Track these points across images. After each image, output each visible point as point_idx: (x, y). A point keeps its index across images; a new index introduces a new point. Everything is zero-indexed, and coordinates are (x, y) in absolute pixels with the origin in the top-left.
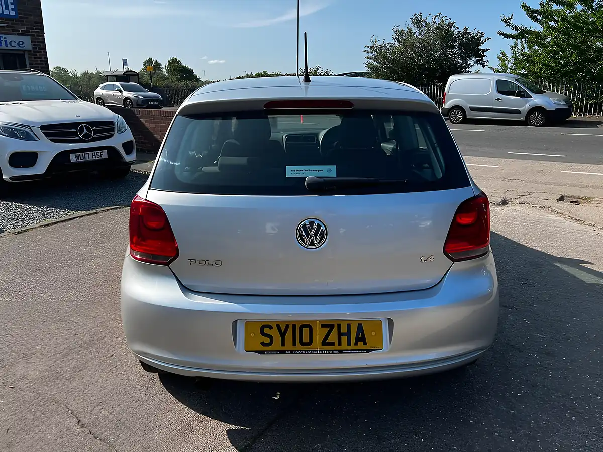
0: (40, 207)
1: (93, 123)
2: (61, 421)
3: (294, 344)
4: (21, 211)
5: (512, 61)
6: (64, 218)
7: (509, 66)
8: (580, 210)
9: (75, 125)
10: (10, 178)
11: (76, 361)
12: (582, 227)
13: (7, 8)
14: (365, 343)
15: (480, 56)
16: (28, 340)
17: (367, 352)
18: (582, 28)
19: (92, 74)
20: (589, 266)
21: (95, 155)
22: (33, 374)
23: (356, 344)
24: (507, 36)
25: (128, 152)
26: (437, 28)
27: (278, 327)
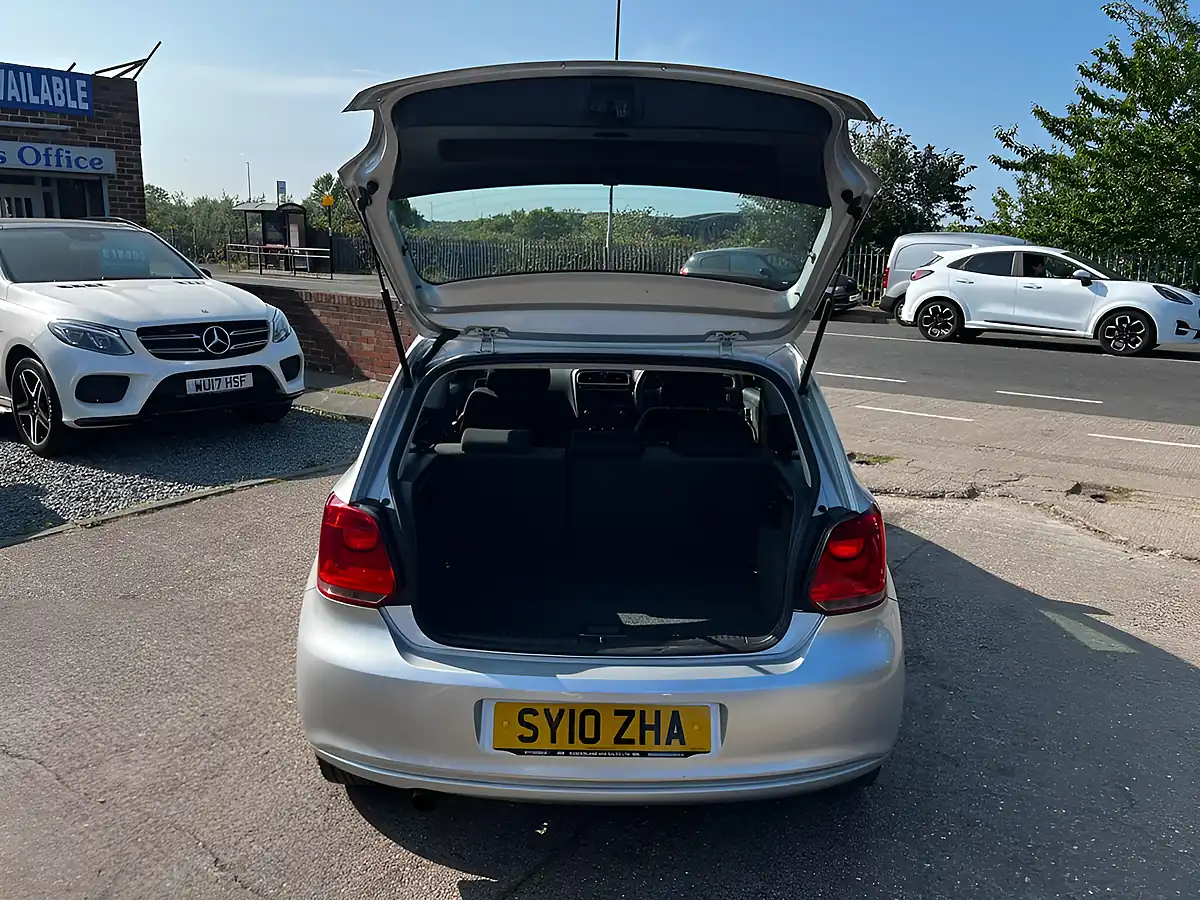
0: (128, 475)
1: (230, 325)
2: (188, 858)
3: (571, 741)
4: (93, 483)
5: (1021, 207)
6: (172, 499)
7: (1014, 216)
8: (1107, 513)
9: (199, 327)
10: (75, 422)
11: (206, 760)
12: (1106, 545)
13: (75, 97)
14: (682, 743)
15: (958, 198)
16: (122, 722)
17: (685, 757)
18: (1149, 156)
19: (215, 202)
20: (1103, 619)
21: (231, 382)
22: (135, 781)
23: (668, 743)
24: (1006, 165)
25: (290, 376)
26: (876, 145)
27: (547, 712)
